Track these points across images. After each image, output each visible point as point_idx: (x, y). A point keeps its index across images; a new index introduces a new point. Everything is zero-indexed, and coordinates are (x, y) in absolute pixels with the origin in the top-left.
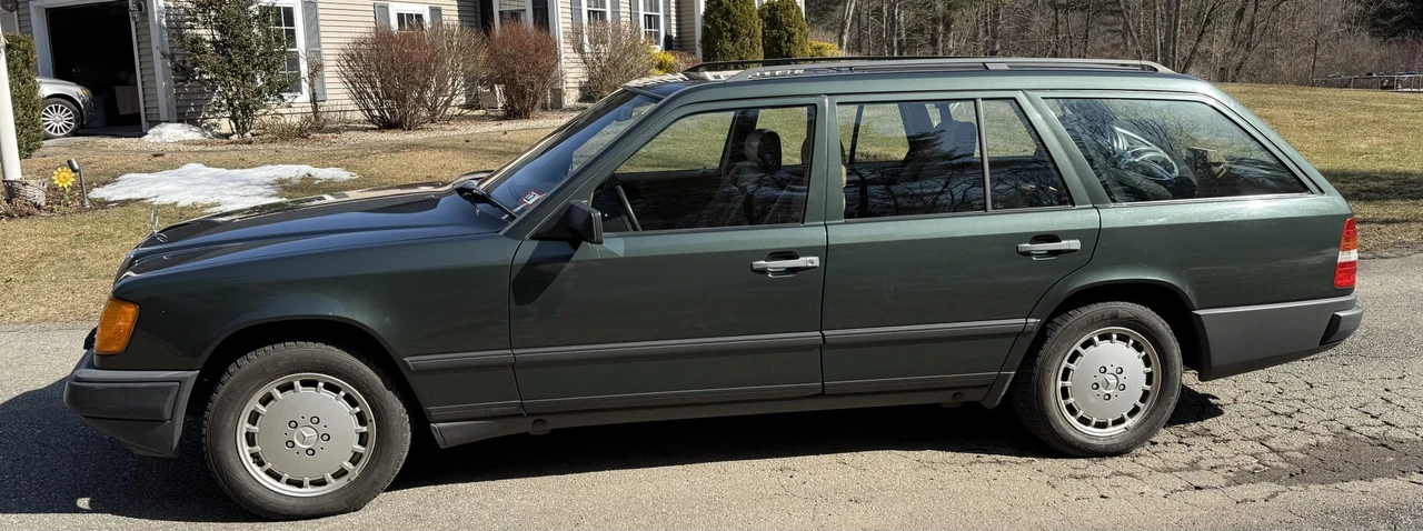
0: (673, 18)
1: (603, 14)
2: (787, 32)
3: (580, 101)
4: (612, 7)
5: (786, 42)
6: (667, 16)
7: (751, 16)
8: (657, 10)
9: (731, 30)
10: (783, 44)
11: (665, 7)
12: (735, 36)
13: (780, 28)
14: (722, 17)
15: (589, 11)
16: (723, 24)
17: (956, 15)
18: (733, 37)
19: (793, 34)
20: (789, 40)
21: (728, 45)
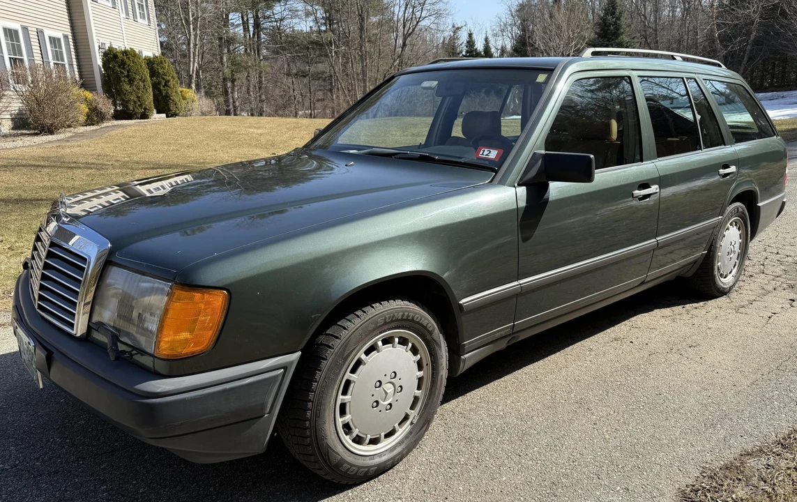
0: (75, 66)
1: (22, 61)
2: (164, 79)
3: (13, 129)
4: (28, 56)
5: (164, 87)
6: (71, 65)
7: (141, 66)
8: (63, 60)
9: (128, 76)
10: (162, 88)
11: (68, 58)
12: (131, 81)
13: (158, 77)
14: (119, 67)
15: (10, 58)
16: (121, 72)
17: (237, 76)
18: (130, 81)
19: (169, 81)
20: (166, 85)
21: (127, 87)
